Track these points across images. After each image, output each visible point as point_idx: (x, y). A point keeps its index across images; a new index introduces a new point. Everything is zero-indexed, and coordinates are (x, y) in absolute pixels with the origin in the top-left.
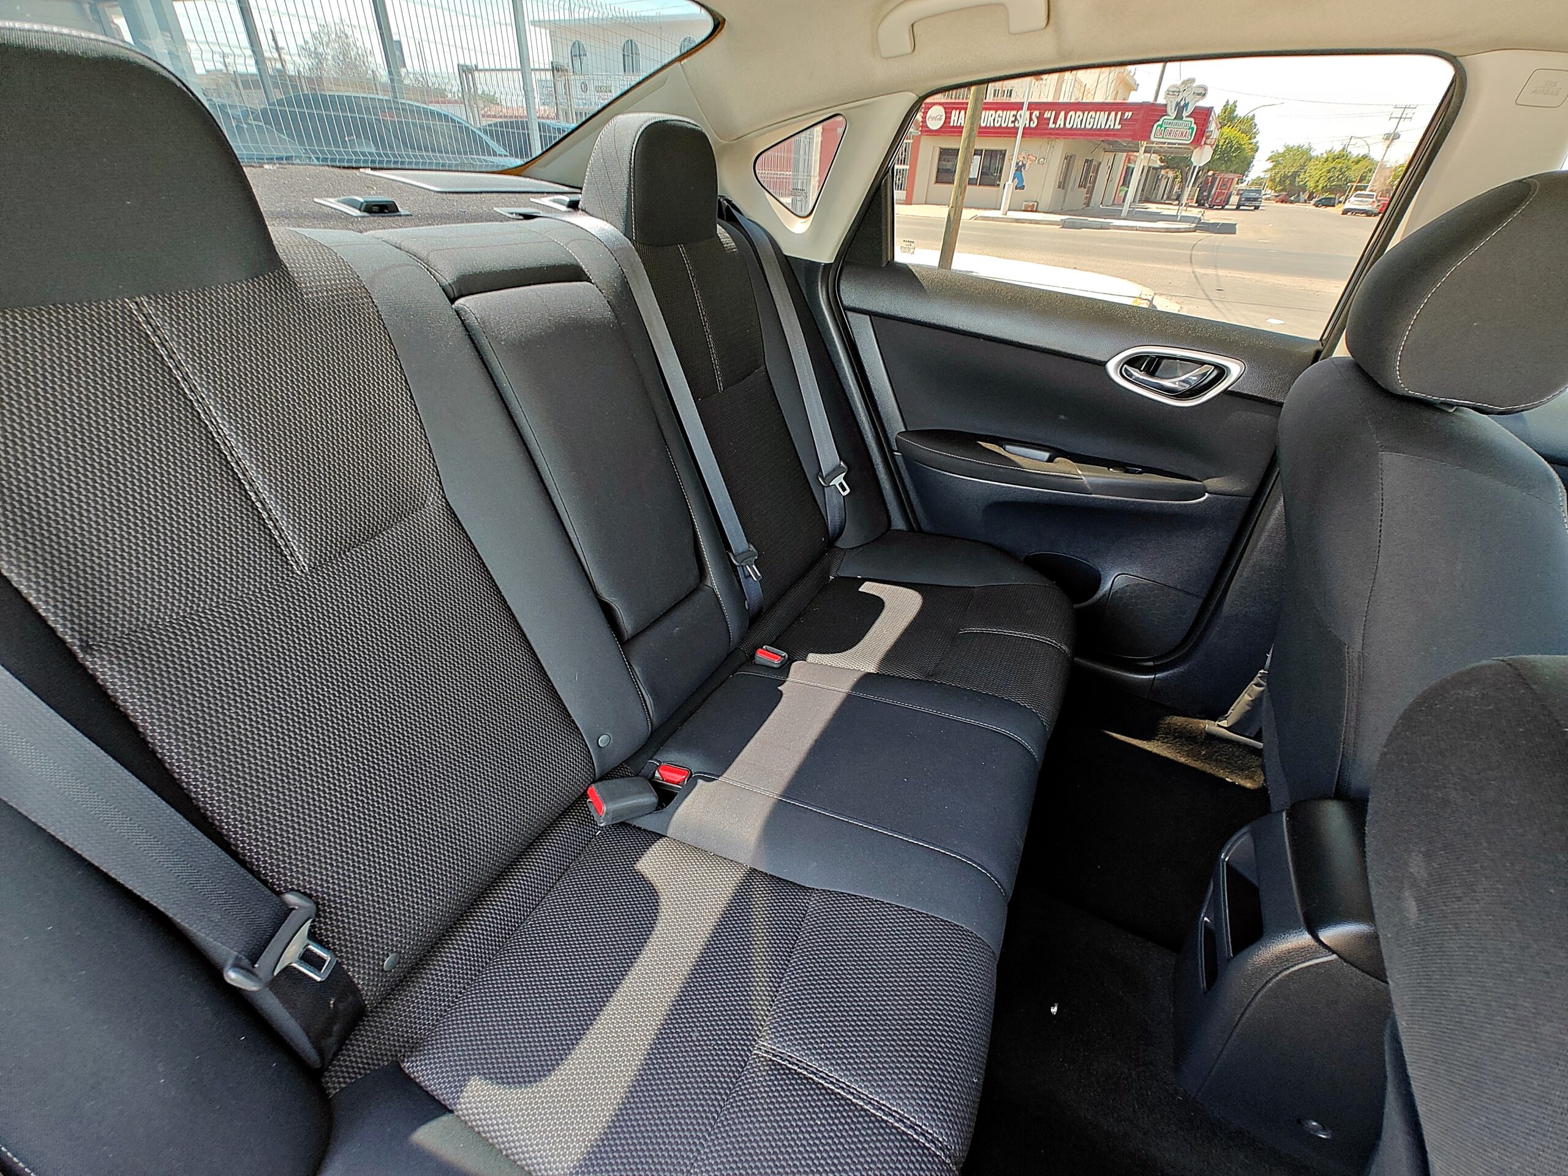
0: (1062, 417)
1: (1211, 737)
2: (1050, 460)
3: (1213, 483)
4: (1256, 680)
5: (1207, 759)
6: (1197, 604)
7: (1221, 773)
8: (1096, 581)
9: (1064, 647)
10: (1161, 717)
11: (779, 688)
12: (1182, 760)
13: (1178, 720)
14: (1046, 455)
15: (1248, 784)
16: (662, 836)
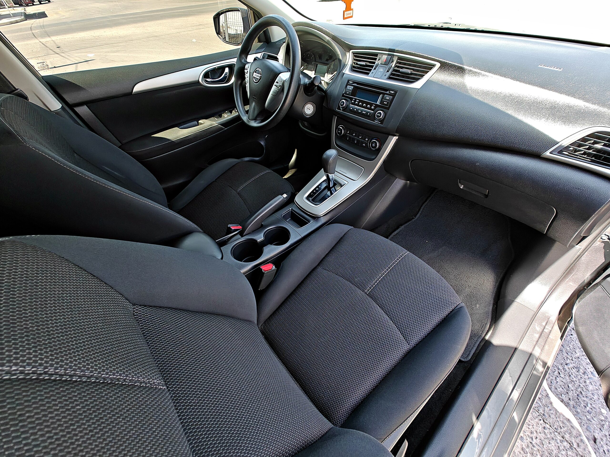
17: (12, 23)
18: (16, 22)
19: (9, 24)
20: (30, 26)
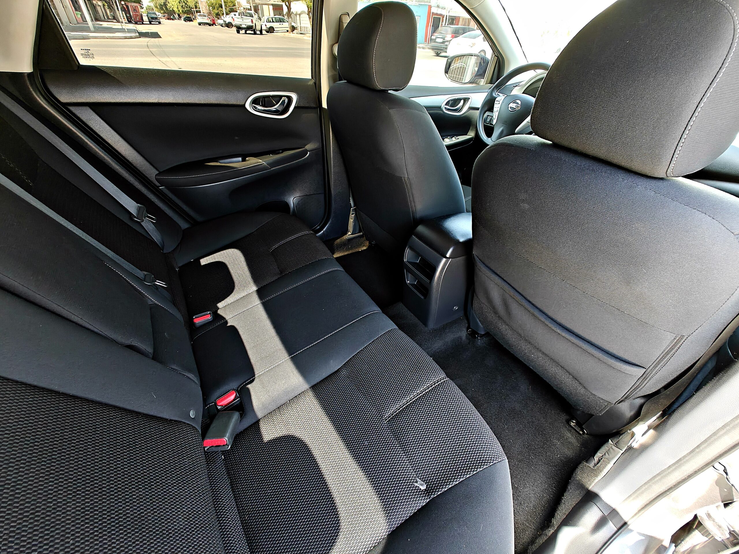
0: (237, 138)
1: (350, 240)
2: (244, 160)
3: (308, 147)
4: (351, 213)
5: (351, 249)
6: (322, 196)
7: (357, 250)
8: (287, 205)
9: (311, 232)
10: (333, 243)
11: (228, 325)
12: (346, 253)
13: (338, 241)
14: (240, 159)
15: (365, 248)
16: (259, 420)
17: (126, 38)
18: (130, 37)
19: (123, 38)
20: (146, 44)
